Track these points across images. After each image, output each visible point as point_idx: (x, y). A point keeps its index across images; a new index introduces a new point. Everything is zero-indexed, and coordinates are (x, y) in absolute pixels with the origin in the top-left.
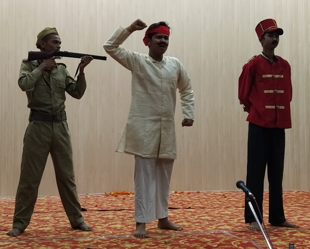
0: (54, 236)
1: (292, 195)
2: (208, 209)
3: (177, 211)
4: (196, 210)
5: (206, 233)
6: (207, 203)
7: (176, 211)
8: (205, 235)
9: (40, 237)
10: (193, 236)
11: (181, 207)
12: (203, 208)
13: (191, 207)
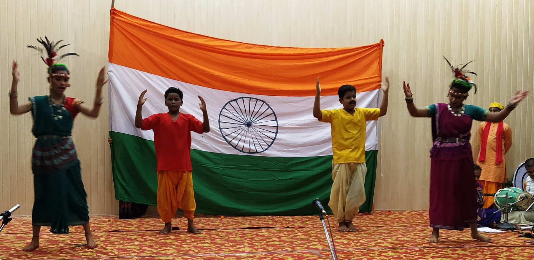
0: (136, 254)
1: (402, 215)
2: (307, 229)
3: (274, 230)
4: (294, 229)
5: (294, 252)
6: (308, 223)
7: (272, 230)
8: (292, 254)
9: (121, 255)
10: (279, 255)
11: (280, 226)
12: (302, 227)
13: (290, 227)
